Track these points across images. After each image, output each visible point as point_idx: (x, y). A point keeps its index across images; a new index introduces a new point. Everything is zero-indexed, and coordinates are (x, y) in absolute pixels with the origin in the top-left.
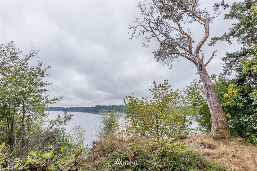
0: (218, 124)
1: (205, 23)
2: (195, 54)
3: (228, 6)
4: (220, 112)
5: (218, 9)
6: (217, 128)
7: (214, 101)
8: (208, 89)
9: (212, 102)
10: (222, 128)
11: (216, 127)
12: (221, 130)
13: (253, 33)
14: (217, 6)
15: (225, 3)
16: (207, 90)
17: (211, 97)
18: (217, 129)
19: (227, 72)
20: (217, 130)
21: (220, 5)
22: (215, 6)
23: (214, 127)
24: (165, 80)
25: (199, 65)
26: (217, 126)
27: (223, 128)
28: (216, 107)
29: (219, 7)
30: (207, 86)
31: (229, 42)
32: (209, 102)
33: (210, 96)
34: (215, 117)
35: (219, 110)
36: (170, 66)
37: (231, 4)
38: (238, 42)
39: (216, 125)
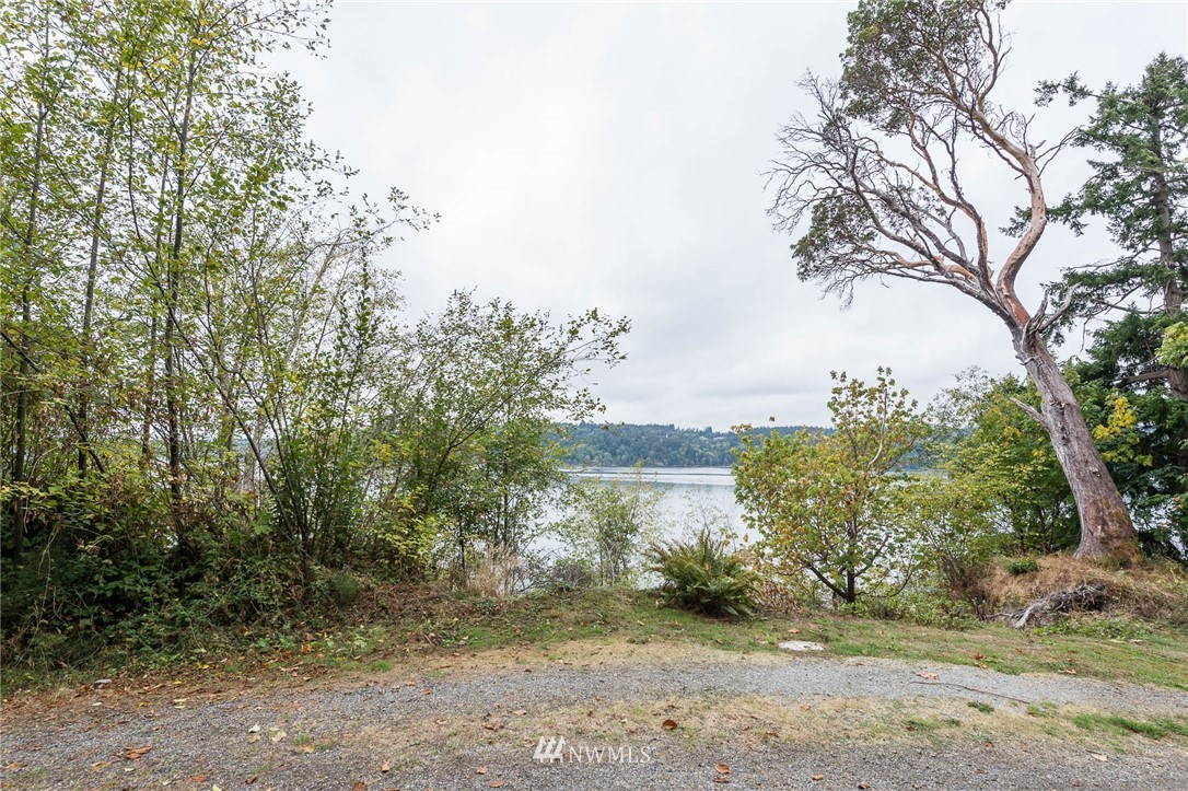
0: (1104, 524)
1: (1023, 164)
2: (1003, 286)
3: (1083, 93)
4: (1109, 489)
5: (1051, 100)
6: (1103, 535)
7: (1087, 454)
8: (1063, 413)
9: (1079, 458)
10: (1118, 537)
11: (1099, 533)
12: (1117, 543)
13: (1161, 206)
14: (1049, 88)
15: (1079, 84)
16: (1058, 418)
17: (1074, 443)
18: (1103, 539)
20: (1104, 542)
21: (1060, 89)
22: (1040, 87)
23: (1092, 534)
24: (880, 370)
25: (1028, 331)
26: (1103, 530)
27: (1123, 535)
28: (1095, 473)
29: (1054, 96)
30: (1060, 404)
32: (1071, 456)
33: (1071, 439)
34: (1095, 502)
35: (1106, 484)
36: (845, 296)
37: (1097, 88)
38: (1111, 236)
39: (1100, 527)
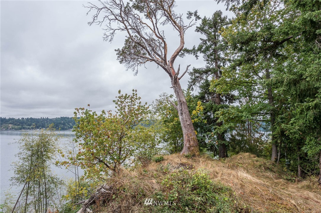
0: (190, 142)
1: (180, 30)
2: (170, 64)
3: (199, 18)
4: (192, 130)
5: (191, 18)
6: (189, 146)
7: (187, 118)
8: (182, 105)
9: (185, 119)
10: (193, 146)
11: (188, 145)
12: (192, 148)
13: (215, 52)
14: (190, 14)
15: (198, 14)
16: (180, 106)
17: (184, 114)
18: (189, 147)
19: (191, 88)
20: (189, 148)
21: (193, 15)
22: (188, 13)
23: (186, 145)
24: (133, 90)
25: (174, 78)
26: (189, 144)
27: (194, 145)
28: (188, 124)
29: (192, 16)
30: (181, 102)
31: (197, 56)
32: (182, 119)
33: (183, 113)
34: (187, 134)
35: (191, 128)
36: (135, 71)
37: (203, 18)
38: (204, 59)
39: (188, 143)
